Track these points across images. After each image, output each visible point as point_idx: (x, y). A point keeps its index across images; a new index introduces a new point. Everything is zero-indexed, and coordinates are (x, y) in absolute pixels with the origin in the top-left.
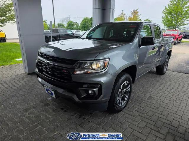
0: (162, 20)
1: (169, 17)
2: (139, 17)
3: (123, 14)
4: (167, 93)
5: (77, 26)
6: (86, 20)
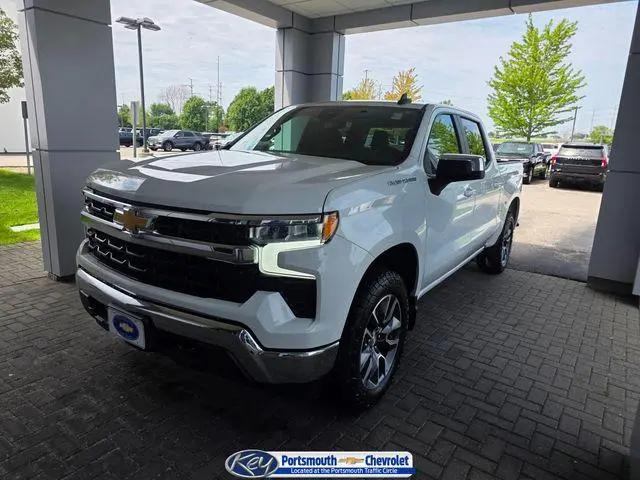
0: (489, 108)
1: (509, 99)
2: (417, 95)
3: (368, 84)
4: (502, 336)
5: (219, 114)
6: (247, 94)
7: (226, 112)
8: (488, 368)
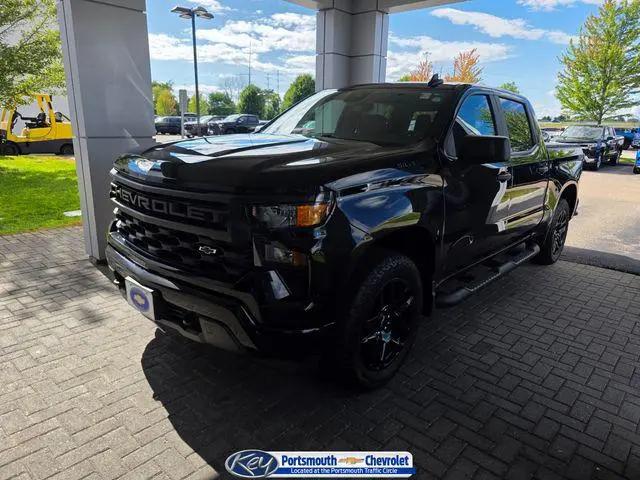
5: (276, 101)
7: (282, 100)
8: (517, 364)
